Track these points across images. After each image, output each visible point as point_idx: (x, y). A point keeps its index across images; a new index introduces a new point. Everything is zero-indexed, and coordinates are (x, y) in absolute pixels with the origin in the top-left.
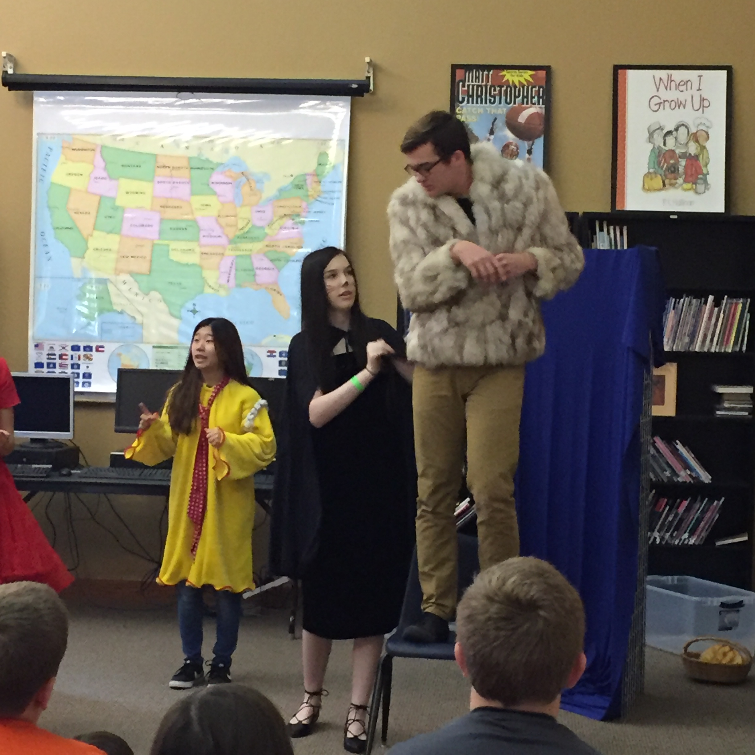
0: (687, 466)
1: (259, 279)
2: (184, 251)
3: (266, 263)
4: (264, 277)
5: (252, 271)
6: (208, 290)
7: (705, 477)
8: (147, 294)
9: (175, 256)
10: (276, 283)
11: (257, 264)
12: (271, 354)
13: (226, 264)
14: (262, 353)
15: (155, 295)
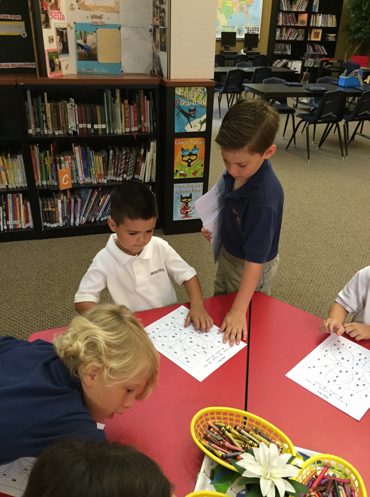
0: (323, 51)
1: (244, 10)
2: (229, 3)
3: (246, 7)
4: (245, 10)
5: (243, 8)
6: (234, 13)
7: (326, 53)
8: (221, 14)
9: (227, 4)
10: (247, 11)
11: (244, 7)
12: (246, 28)
13: (238, 6)
14: (244, 28)
15: (223, 14)
